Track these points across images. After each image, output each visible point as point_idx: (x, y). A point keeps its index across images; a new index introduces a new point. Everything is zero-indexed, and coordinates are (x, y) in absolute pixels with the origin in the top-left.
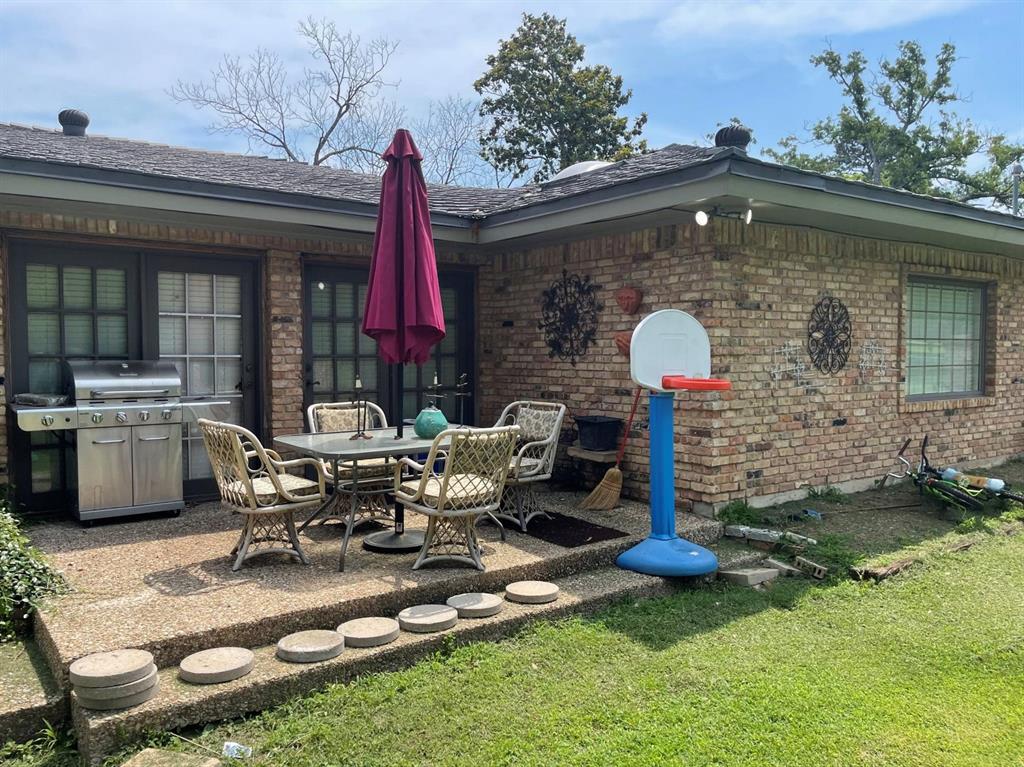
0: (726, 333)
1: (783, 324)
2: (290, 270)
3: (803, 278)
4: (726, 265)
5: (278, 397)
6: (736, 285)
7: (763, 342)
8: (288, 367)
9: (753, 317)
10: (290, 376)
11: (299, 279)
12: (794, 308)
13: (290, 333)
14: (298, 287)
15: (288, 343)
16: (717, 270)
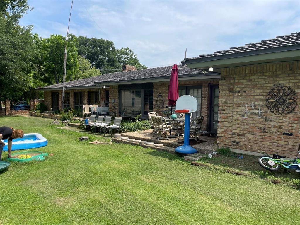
0: (224, 100)
1: (251, 97)
2: (206, 87)
3: (264, 81)
4: (224, 81)
5: (202, 112)
6: (228, 86)
7: (242, 103)
8: (204, 107)
9: (237, 95)
10: (205, 108)
11: (207, 89)
12: (258, 91)
13: (205, 100)
14: (207, 91)
15: (205, 102)
16: (220, 83)
